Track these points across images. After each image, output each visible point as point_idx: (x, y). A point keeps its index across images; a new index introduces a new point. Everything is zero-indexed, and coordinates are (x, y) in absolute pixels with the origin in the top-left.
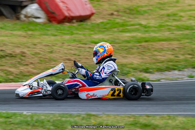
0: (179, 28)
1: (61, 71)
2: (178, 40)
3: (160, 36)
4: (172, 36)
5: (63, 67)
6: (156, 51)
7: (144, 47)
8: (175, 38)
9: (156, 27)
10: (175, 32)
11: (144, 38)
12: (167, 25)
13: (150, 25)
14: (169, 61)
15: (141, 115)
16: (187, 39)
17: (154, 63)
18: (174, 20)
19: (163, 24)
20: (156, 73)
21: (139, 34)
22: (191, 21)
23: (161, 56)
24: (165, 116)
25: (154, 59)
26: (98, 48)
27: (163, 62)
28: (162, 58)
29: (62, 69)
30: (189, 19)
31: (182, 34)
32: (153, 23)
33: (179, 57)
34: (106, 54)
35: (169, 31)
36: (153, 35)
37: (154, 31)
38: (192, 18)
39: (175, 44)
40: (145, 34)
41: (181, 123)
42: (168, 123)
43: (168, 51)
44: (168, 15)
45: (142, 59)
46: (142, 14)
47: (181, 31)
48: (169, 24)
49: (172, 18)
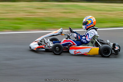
1: (60, 33)
5: (61, 31)
26: (88, 20)
29: (61, 32)
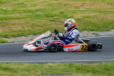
0: (25, 12)
2: (25, 19)
3: (14, 16)
4: (21, 16)
6: (11, 25)
7: (5, 23)
8: (22, 17)
9: (11, 11)
10: (23, 14)
11: (4, 18)
12: (18, 10)
13: (8, 10)
14: (19, 31)
15: (3, 63)
16: (30, 18)
17: (11, 32)
18: (22, 7)
19: (16, 9)
20: (12, 38)
21: (2, 15)
22: (32, 8)
23: (14, 28)
24: (17, 63)
25: (10, 30)
26: (68, 22)
27: (16, 31)
28: (15, 29)
29: (51, 34)
30: (31, 6)
31: (27, 15)
32: (9, 9)
33: (25, 29)
34: (73, 25)
35: (19, 14)
36: (10, 15)
37: (10, 14)
38: (32, 6)
39: (23, 21)
40: (5, 15)
41: (26, 67)
42: (19, 67)
43: (18, 25)
44: (19, 4)
45: (4, 30)
46: (4, 4)
47: (26, 13)
48: (19, 9)
49: (21, 6)
